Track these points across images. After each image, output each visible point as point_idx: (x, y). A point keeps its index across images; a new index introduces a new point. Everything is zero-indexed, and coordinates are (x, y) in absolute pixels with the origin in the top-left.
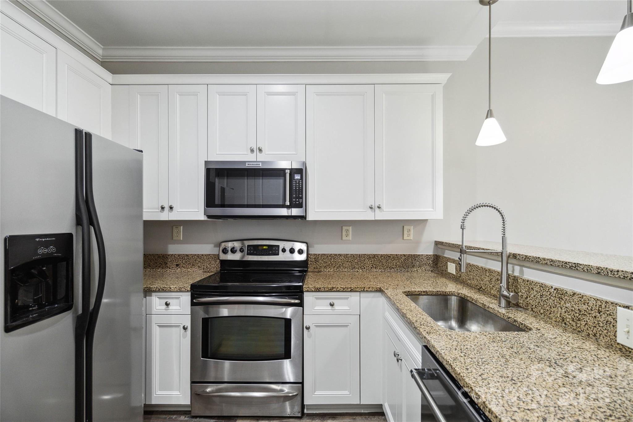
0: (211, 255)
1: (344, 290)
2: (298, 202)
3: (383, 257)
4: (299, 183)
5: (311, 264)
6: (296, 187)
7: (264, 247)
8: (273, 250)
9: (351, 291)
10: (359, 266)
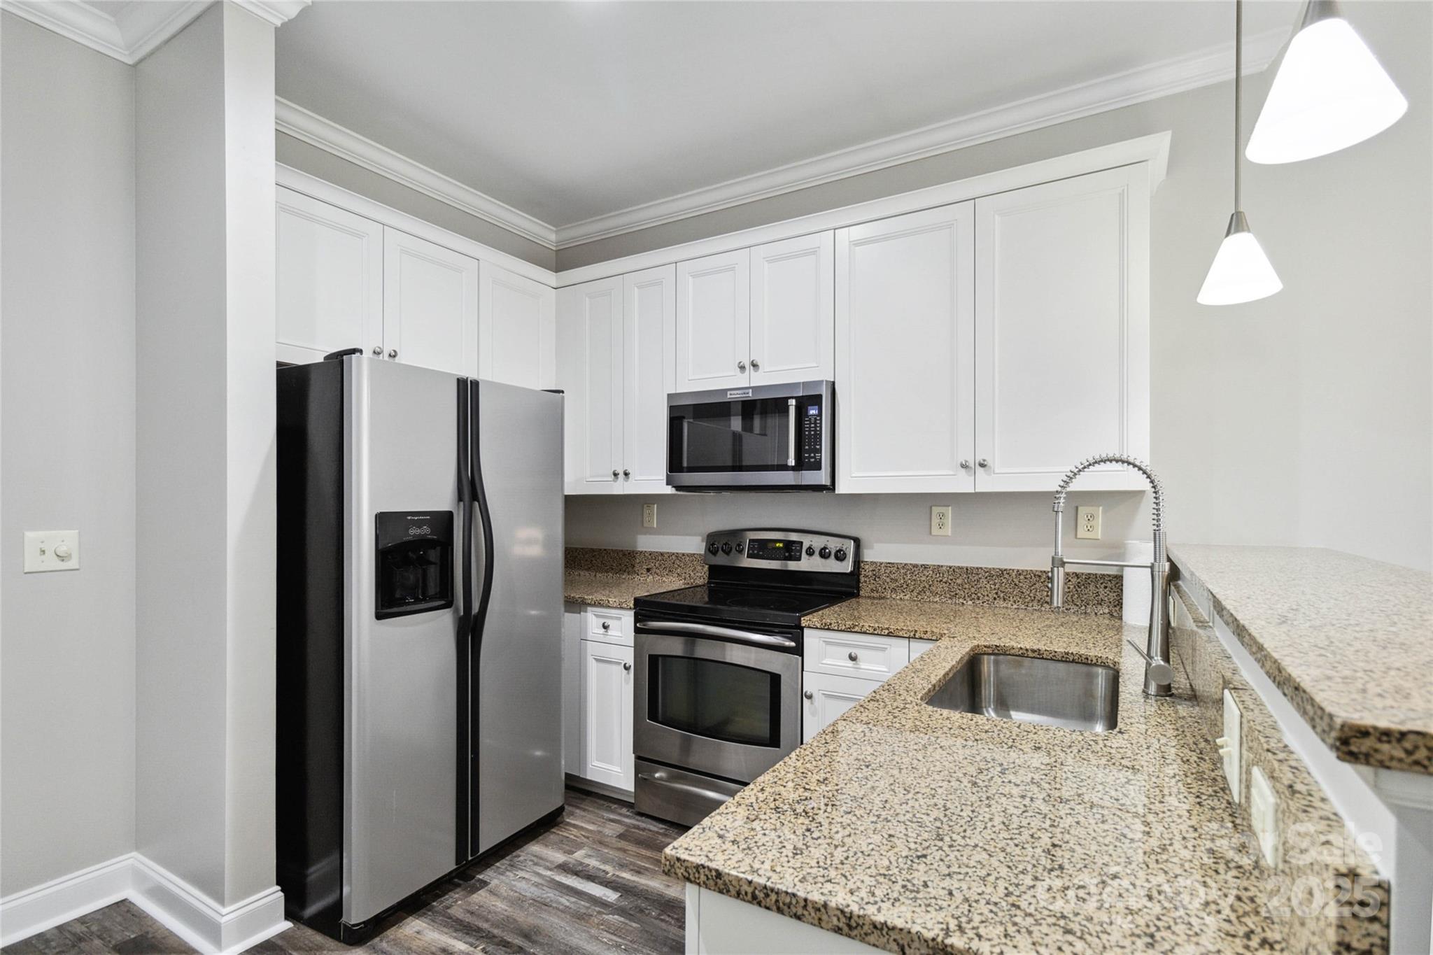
3: (1022, 577)
6: (810, 431)
7: (778, 545)
8: (791, 550)
10: (966, 591)
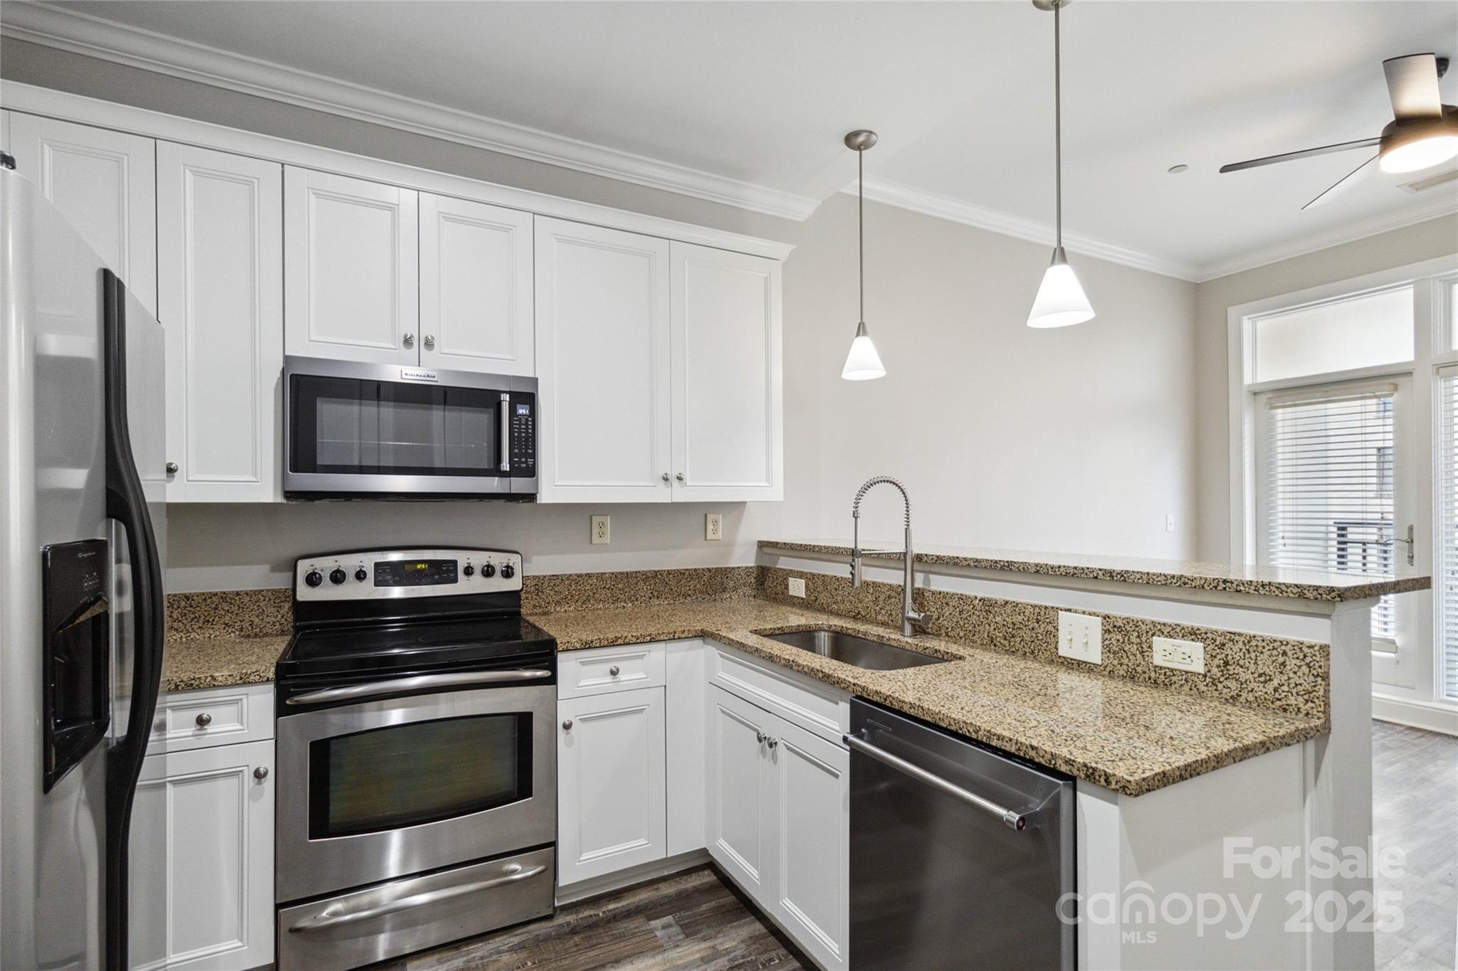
1: (639, 641)
2: (524, 465)
4: (526, 424)
5: (527, 598)
6: (520, 433)
7: (419, 566)
8: (444, 571)
9: (650, 641)
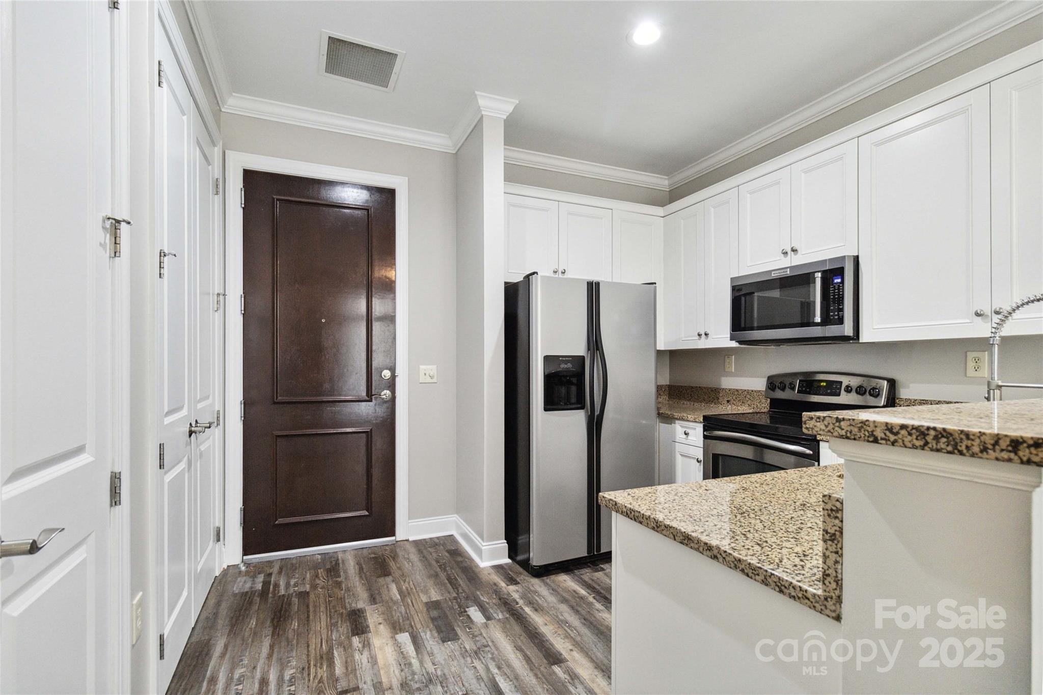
0: (761, 392)
2: (837, 317)
4: (839, 289)
6: (834, 296)
7: (822, 384)
